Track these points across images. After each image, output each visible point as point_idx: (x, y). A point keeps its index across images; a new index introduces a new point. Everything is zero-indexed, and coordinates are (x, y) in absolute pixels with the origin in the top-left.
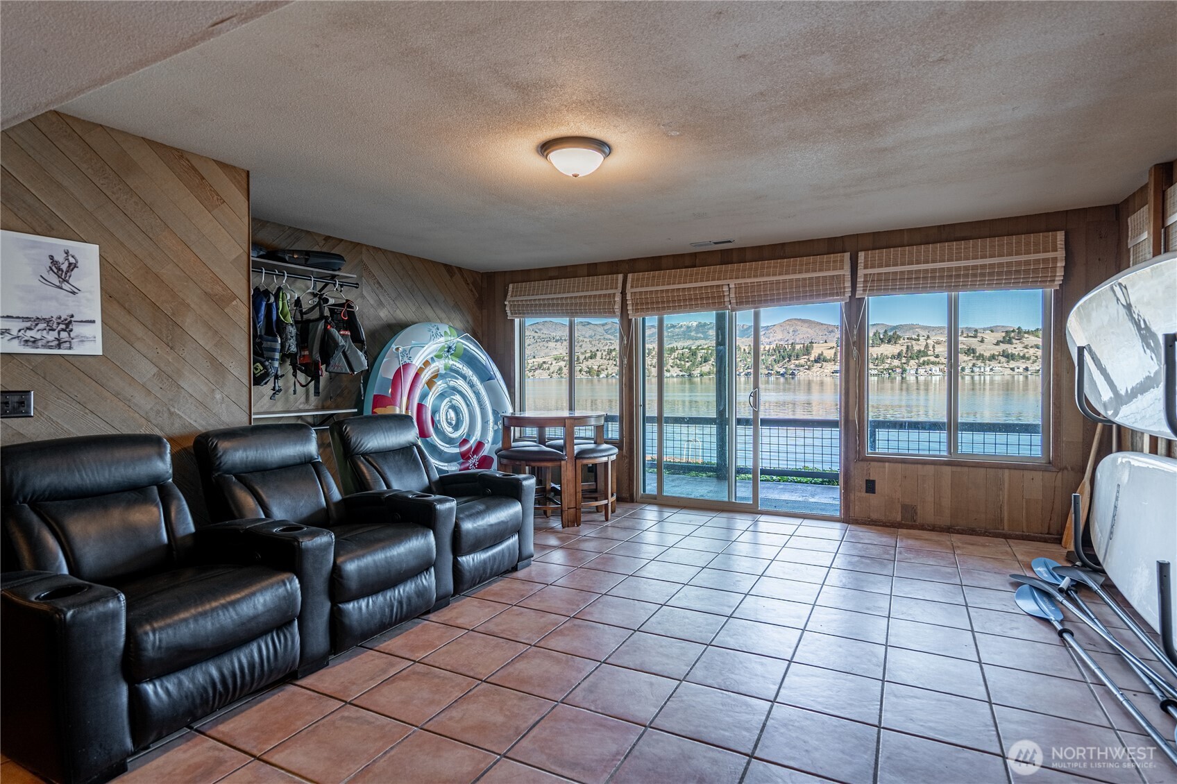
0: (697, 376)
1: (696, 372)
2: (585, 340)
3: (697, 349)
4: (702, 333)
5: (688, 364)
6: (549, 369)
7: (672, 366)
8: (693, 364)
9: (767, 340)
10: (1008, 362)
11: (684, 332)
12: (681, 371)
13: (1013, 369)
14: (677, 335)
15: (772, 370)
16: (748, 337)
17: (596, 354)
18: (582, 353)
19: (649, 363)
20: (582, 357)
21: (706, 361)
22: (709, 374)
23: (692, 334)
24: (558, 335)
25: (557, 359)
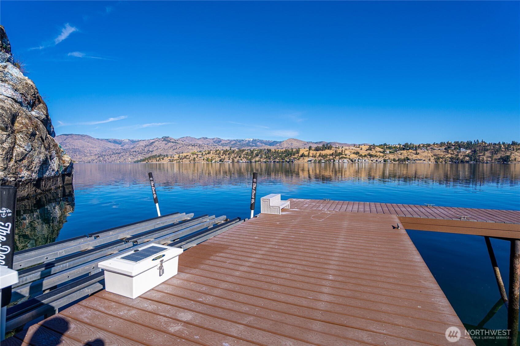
0: (254, 162)
1: (253, 160)
2: (205, 146)
3: (253, 150)
4: (254, 144)
5: (250, 157)
6: (189, 158)
7: (243, 158)
8: (252, 157)
9: (281, 147)
10: (370, 158)
11: (247, 143)
12: (247, 160)
13: (372, 161)
14: (244, 144)
15: (284, 160)
16: (274, 146)
17: (210, 152)
18: (204, 151)
19: (233, 156)
20: (204, 153)
21: (257, 156)
22: (258, 161)
23: (251, 144)
24: (193, 143)
25: (193, 154)
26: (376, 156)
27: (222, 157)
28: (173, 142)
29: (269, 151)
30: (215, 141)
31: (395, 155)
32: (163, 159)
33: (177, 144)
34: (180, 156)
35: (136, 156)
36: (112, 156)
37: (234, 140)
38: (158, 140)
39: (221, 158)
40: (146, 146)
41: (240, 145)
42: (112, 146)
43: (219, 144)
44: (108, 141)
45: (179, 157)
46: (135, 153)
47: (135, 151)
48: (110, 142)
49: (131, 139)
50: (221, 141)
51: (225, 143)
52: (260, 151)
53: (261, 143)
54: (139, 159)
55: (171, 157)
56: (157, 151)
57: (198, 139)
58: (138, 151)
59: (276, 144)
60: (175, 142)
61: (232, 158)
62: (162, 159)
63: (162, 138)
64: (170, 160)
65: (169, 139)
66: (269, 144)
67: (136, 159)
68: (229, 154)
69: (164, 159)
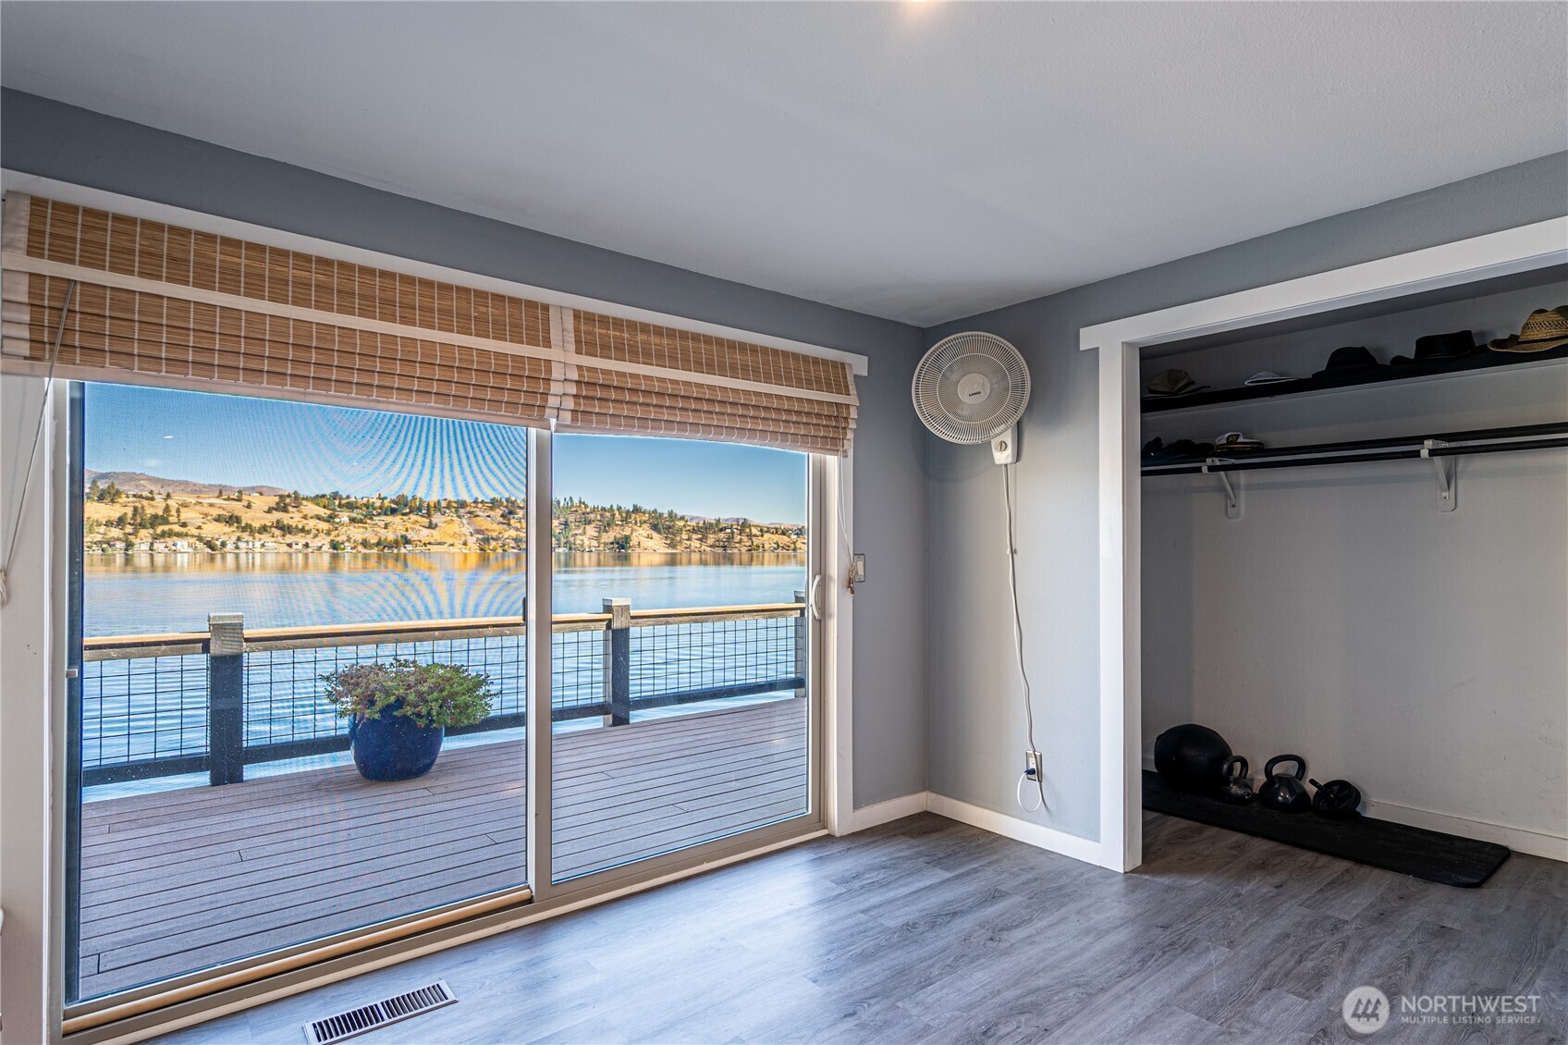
26: (302, 530)
31: (366, 528)
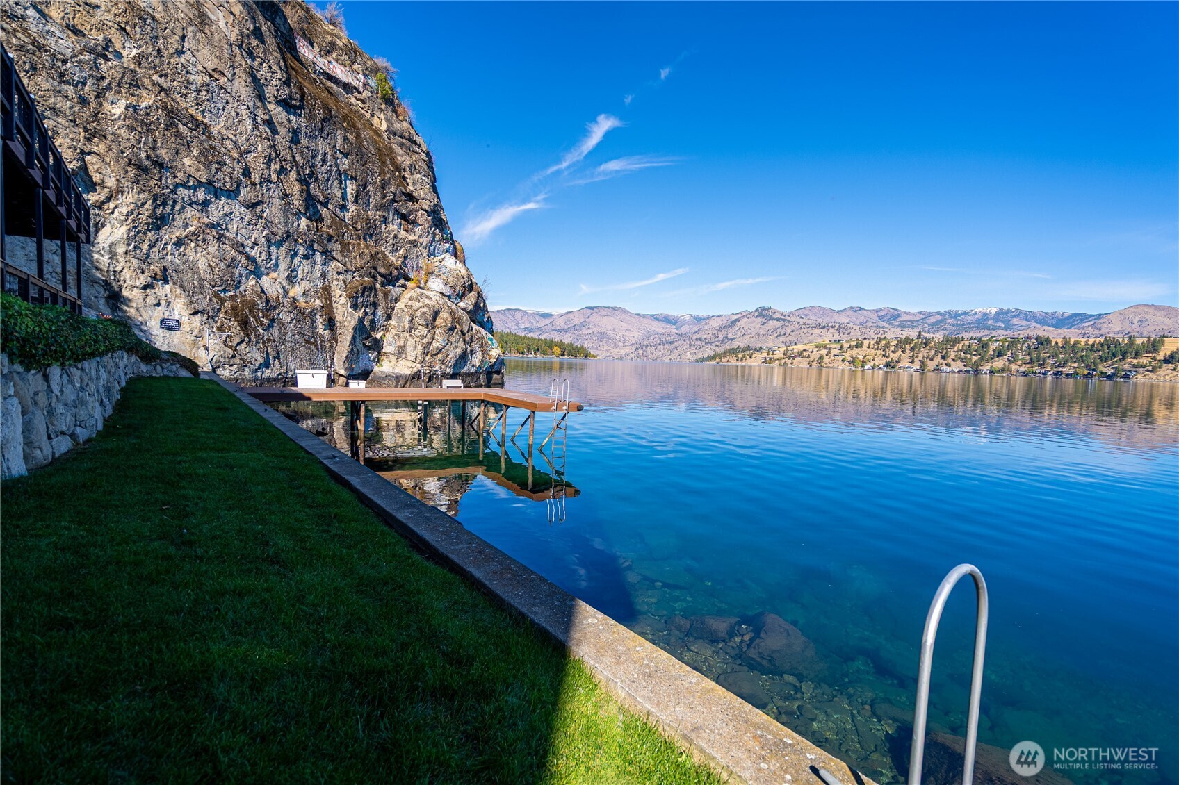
0: (986, 373)
1: (986, 368)
2: (855, 327)
3: (990, 340)
4: (1002, 321)
5: (975, 358)
6: (809, 357)
7: (953, 360)
8: (982, 359)
9: (1097, 332)
11: (978, 320)
12: (965, 366)
14: (969, 323)
15: (1094, 370)
16: (1068, 328)
17: (862, 343)
18: (847, 341)
19: (926, 355)
20: (846, 346)
21: (1000, 355)
22: (1002, 371)
23: (989, 322)
24: (824, 321)
25: (819, 347)
27: (892, 355)
28: (778, 320)
29: (1042, 344)
30: (884, 316)
32: (751, 358)
33: (787, 324)
34: (787, 350)
35: (701, 350)
36: (659, 347)
37: (939, 313)
38: (747, 315)
39: (890, 359)
40: (722, 328)
41: (954, 326)
42: (659, 327)
43: (892, 324)
44: (654, 317)
45: (784, 354)
46: (699, 342)
47: (700, 339)
48: (658, 319)
49: (694, 314)
50: (899, 316)
51: (911, 321)
52: (1013, 342)
53: (1026, 320)
54: (706, 356)
55: (769, 352)
56: (742, 338)
57: (838, 312)
58: (705, 339)
59: (1082, 321)
60: (782, 320)
61: (921, 358)
62: (748, 357)
63: (756, 310)
64: (765, 359)
65: (770, 313)
66: (1054, 321)
67: (700, 356)
68: (912, 349)
69: (754, 356)
